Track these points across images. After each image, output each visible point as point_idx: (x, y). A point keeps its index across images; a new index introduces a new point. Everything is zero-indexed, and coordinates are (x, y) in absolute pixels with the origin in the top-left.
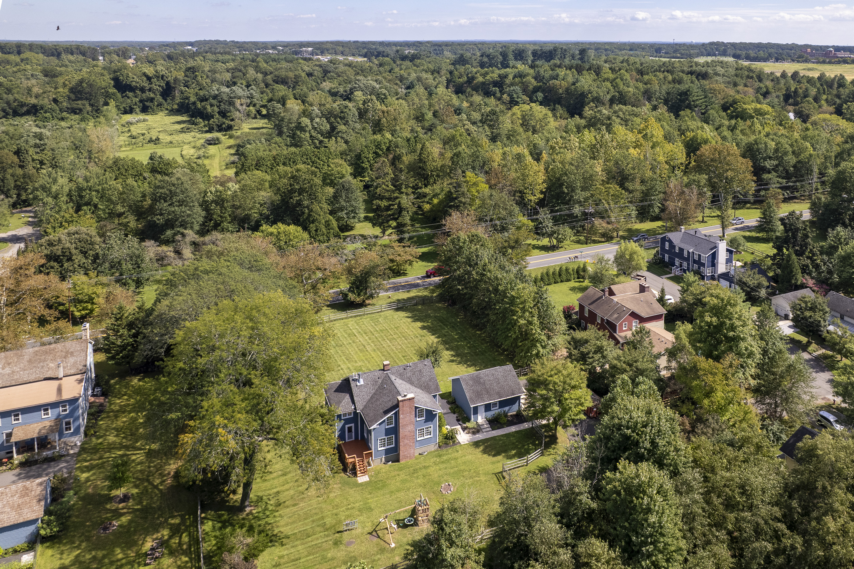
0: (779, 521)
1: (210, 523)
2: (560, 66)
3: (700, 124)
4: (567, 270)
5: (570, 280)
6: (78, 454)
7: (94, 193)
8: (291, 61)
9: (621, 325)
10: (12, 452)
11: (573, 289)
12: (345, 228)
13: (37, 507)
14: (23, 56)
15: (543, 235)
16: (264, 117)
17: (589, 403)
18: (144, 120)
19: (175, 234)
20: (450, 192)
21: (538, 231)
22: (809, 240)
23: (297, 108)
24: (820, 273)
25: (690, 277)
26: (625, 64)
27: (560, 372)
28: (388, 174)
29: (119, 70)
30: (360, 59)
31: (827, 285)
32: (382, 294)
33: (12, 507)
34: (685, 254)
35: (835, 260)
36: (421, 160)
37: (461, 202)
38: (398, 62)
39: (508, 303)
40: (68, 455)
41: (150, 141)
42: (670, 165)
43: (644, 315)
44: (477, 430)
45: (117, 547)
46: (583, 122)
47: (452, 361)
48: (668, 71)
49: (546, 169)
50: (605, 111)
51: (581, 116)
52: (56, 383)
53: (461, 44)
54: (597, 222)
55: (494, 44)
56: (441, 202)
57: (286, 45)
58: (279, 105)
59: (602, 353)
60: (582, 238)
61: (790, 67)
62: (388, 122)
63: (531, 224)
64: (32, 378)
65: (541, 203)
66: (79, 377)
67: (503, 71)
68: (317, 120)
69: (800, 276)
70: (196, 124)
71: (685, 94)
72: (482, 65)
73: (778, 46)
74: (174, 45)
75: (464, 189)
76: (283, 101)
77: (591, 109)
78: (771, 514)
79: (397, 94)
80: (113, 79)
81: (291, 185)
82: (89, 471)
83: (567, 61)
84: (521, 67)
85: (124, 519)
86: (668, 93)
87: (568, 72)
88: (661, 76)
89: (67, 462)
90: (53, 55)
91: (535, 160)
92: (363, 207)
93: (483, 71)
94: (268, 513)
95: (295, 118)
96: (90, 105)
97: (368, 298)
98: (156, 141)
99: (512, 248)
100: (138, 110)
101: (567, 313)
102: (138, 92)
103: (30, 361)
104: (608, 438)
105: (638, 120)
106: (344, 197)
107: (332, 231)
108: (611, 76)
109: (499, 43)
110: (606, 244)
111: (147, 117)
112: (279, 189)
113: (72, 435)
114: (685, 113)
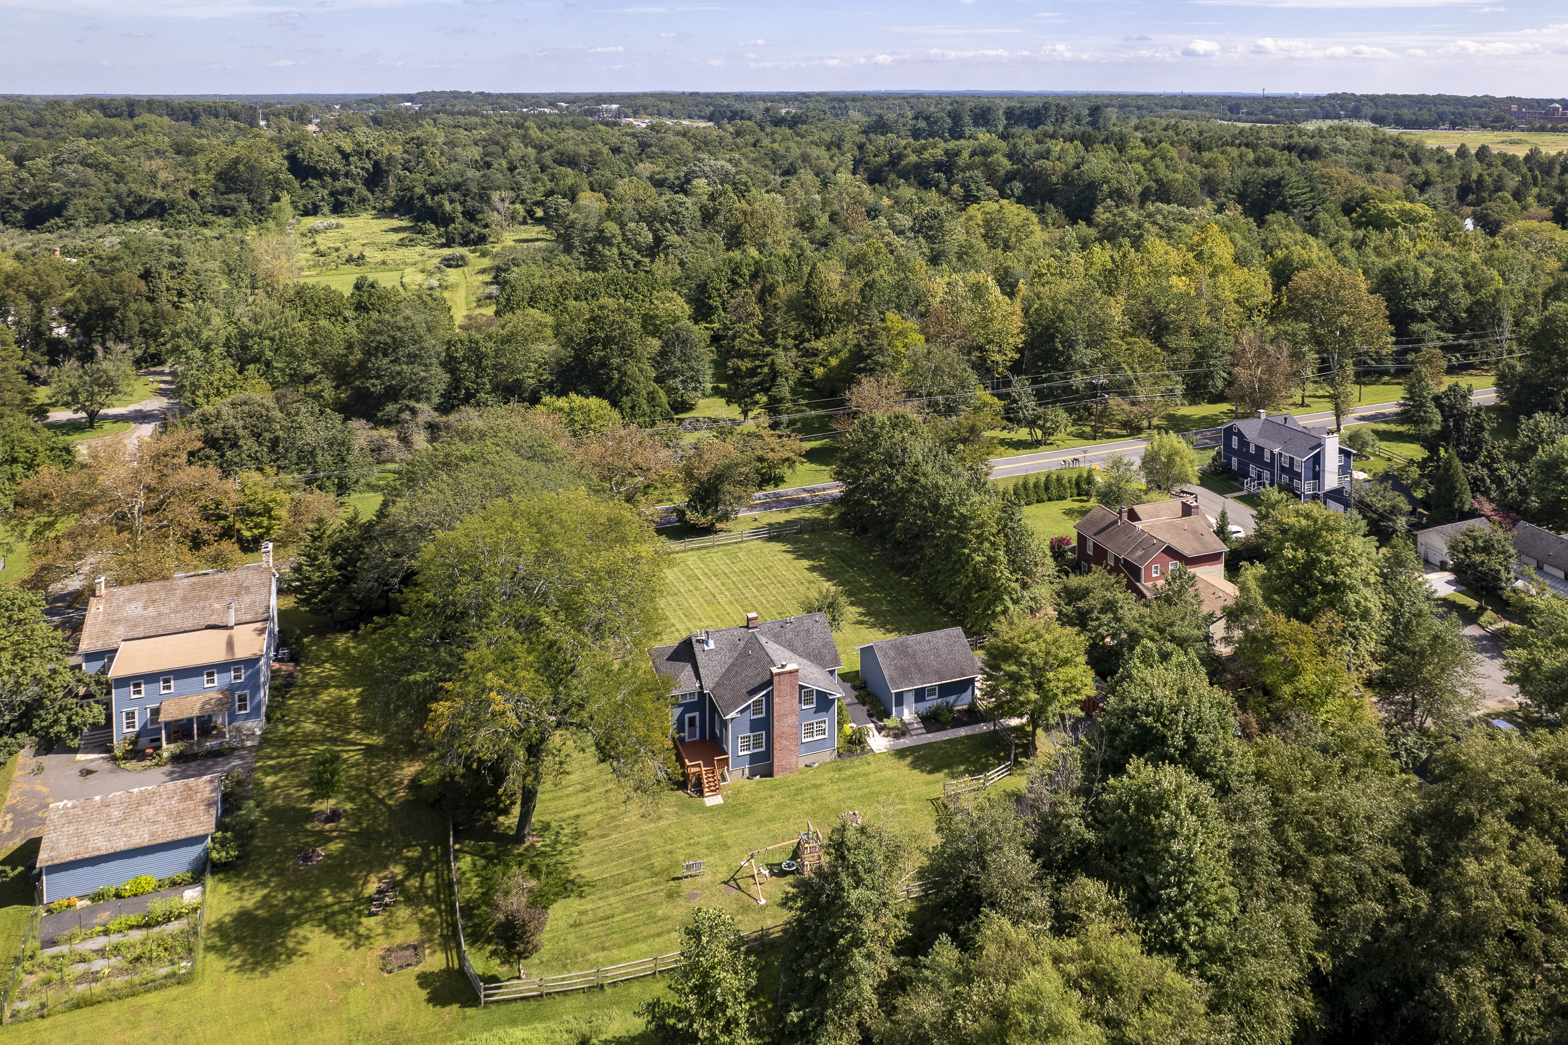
0: (1397, 870)
1: (468, 858)
2: (1053, 136)
3: (1299, 236)
4: (1059, 480)
5: (1064, 498)
6: (259, 747)
7: (267, 342)
8: (583, 128)
9: (1148, 568)
10: (159, 740)
11: (1069, 513)
12: (682, 406)
13: (204, 818)
14: (137, 120)
15: (1019, 422)
16: (539, 221)
17: (1090, 691)
18: (338, 226)
19: (401, 411)
20: (858, 346)
21: (1011, 417)
22: (1486, 435)
23: (597, 205)
24: (1504, 494)
25: (1274, 494)
26: (1171, 133)
27: (1039, 636)
28: (753, 314)
29: (297, 143)
30: (702, 124)
31: (1518, 512)
32: (744, 514)
33: (169, 815)
34: (1267, 455)
35: (1531, 469)
36: (808, 293)
37: (877, 363)
38: (768, 130)
39: (955, 528)
40: (243, 748)
41: (350, 260)
42: (1244, 307)
43: (1188, 552)
44: (901, 732)
45: (326, 886)
46: (1093, 232)
47: (861, 623)
48: (1247, 145)
49: (1026, 311)
50: (1131, 214)
51: (1090, 223)
52: (224, 634)
53: (879, 98)
54: (1114, 401)
55: (940, 97)
56: (842, 363)
57: (573, 99)
58: (566, 202)
59: (1114, 613)
60: (1088, 429)
61: (1474, 139)
62: (753, 230)
63: (999, 404)
64: (189, 624)
65: (1016, 368)
66: (259, 625)
67: (952, 144)
68: (632, 225)
69: (1467, 496)
70: (424, 233)
71: (1277, 184)
72: (916, 134)
73: (1457, 100)
74: (383, 100)
75: (883, 340)
76: (572, 195)
77: (1107, 209)
78: (1383, 859)
79: (767, 183)
80: (286, 158)
81: (590, 332)
82: (276, 774)
83: (1067, 128)
84: (984, 137)
85: (335, 847)
86: (1245, 183)
87: (1068, 145)
88: (1234, 152)
89: (242, 758)
90: (186, 119)
91: (1004, 292)
92: (710, 372)
93: (917, 144)
94: (560, 847)
95: (593, 222)
96: (249, 200)
97: (719, 520)
98: (359, 260)
99: (965, 441)
100: (326, 209)
101: (1058, 549)
102: (328, 179)
103: (184, 598)
104: (1114, 732)
105: (1189, 229)
106: (678, 354)
107: (659, 409)
108: (1146, 153)
109: (948, 95)
110: (1129, 440)
111: (343, 221)
112: (571, 339)
113: (248, 717)
114: (1275, 218)
